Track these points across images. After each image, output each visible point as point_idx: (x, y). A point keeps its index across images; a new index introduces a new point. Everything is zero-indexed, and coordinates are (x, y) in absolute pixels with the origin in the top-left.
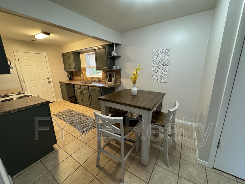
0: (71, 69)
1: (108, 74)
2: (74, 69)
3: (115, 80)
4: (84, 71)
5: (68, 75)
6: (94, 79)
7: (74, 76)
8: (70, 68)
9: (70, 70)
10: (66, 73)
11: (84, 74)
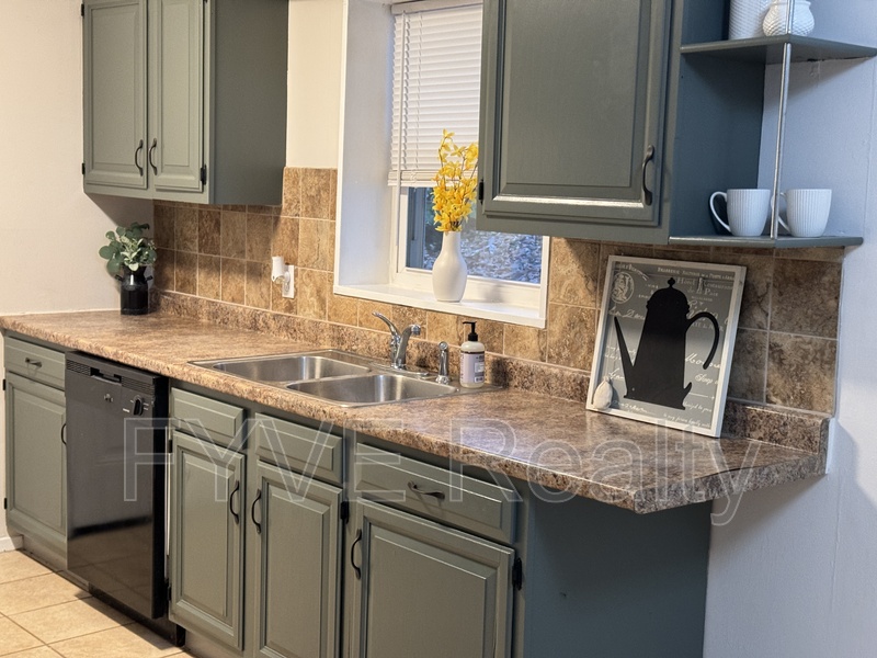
0: (162, 179)
1: (634, 295)
2: (193, 179)
3: (731, 390)
4: (313, 211)
5: (113, 251)
6: (433, 340)
7: (185, 262)
8: (149, 168)
9: (152, 195)
10: (101, 226)
11: (302, 251)
